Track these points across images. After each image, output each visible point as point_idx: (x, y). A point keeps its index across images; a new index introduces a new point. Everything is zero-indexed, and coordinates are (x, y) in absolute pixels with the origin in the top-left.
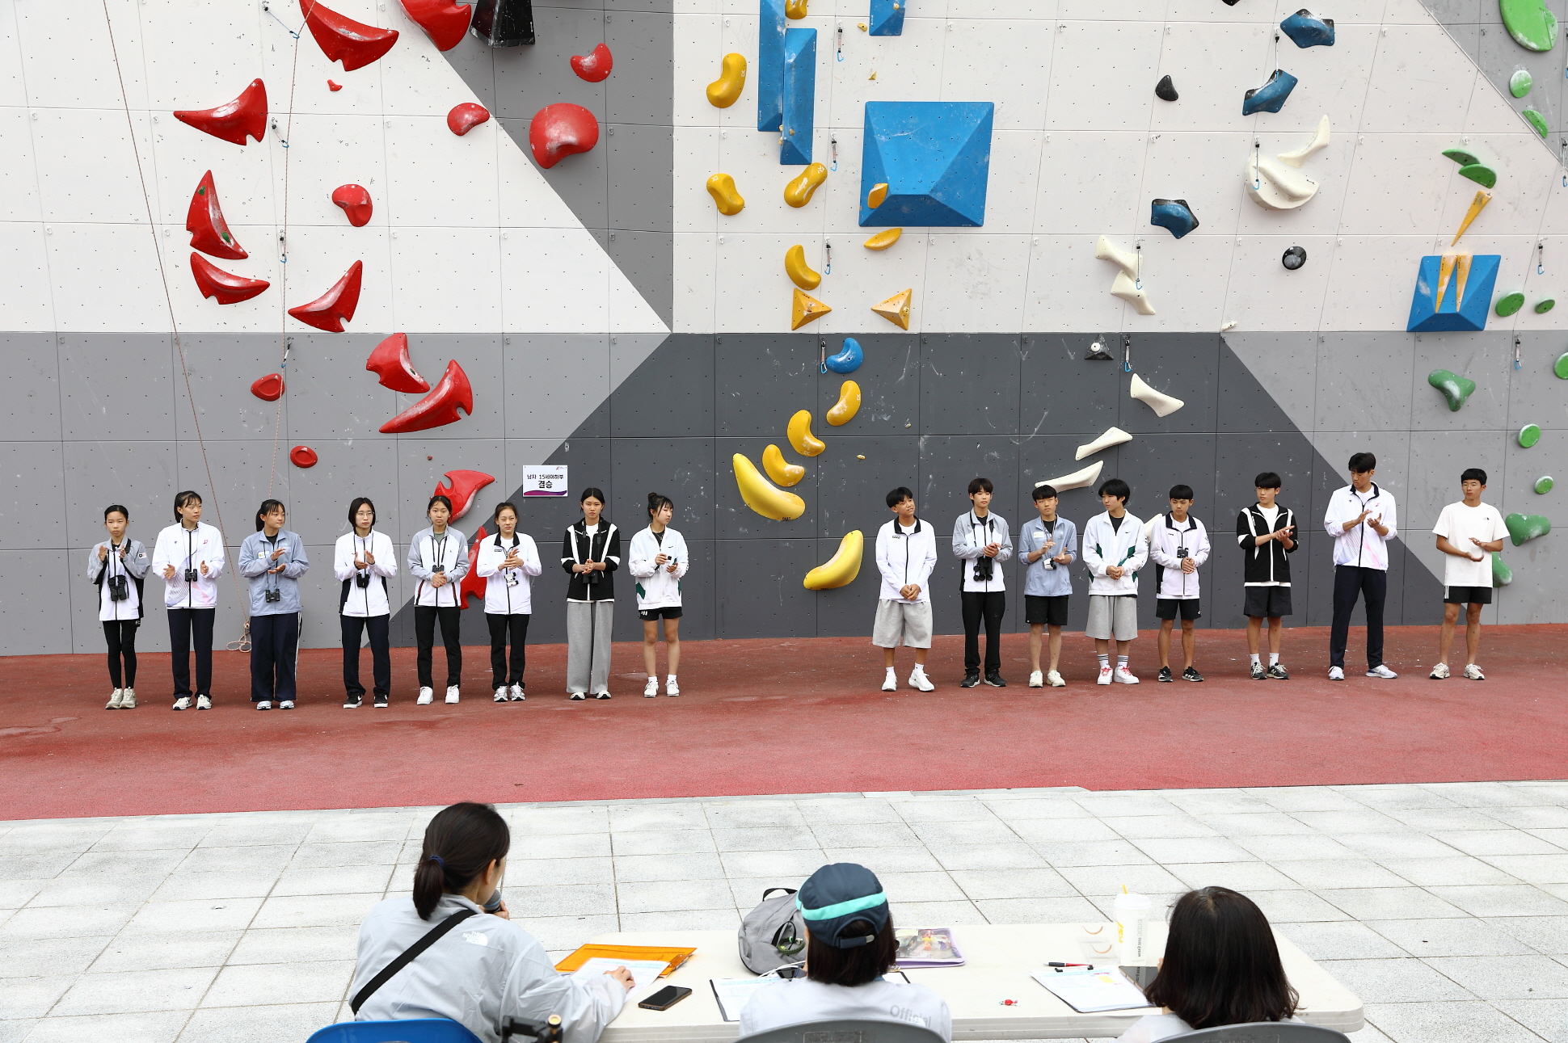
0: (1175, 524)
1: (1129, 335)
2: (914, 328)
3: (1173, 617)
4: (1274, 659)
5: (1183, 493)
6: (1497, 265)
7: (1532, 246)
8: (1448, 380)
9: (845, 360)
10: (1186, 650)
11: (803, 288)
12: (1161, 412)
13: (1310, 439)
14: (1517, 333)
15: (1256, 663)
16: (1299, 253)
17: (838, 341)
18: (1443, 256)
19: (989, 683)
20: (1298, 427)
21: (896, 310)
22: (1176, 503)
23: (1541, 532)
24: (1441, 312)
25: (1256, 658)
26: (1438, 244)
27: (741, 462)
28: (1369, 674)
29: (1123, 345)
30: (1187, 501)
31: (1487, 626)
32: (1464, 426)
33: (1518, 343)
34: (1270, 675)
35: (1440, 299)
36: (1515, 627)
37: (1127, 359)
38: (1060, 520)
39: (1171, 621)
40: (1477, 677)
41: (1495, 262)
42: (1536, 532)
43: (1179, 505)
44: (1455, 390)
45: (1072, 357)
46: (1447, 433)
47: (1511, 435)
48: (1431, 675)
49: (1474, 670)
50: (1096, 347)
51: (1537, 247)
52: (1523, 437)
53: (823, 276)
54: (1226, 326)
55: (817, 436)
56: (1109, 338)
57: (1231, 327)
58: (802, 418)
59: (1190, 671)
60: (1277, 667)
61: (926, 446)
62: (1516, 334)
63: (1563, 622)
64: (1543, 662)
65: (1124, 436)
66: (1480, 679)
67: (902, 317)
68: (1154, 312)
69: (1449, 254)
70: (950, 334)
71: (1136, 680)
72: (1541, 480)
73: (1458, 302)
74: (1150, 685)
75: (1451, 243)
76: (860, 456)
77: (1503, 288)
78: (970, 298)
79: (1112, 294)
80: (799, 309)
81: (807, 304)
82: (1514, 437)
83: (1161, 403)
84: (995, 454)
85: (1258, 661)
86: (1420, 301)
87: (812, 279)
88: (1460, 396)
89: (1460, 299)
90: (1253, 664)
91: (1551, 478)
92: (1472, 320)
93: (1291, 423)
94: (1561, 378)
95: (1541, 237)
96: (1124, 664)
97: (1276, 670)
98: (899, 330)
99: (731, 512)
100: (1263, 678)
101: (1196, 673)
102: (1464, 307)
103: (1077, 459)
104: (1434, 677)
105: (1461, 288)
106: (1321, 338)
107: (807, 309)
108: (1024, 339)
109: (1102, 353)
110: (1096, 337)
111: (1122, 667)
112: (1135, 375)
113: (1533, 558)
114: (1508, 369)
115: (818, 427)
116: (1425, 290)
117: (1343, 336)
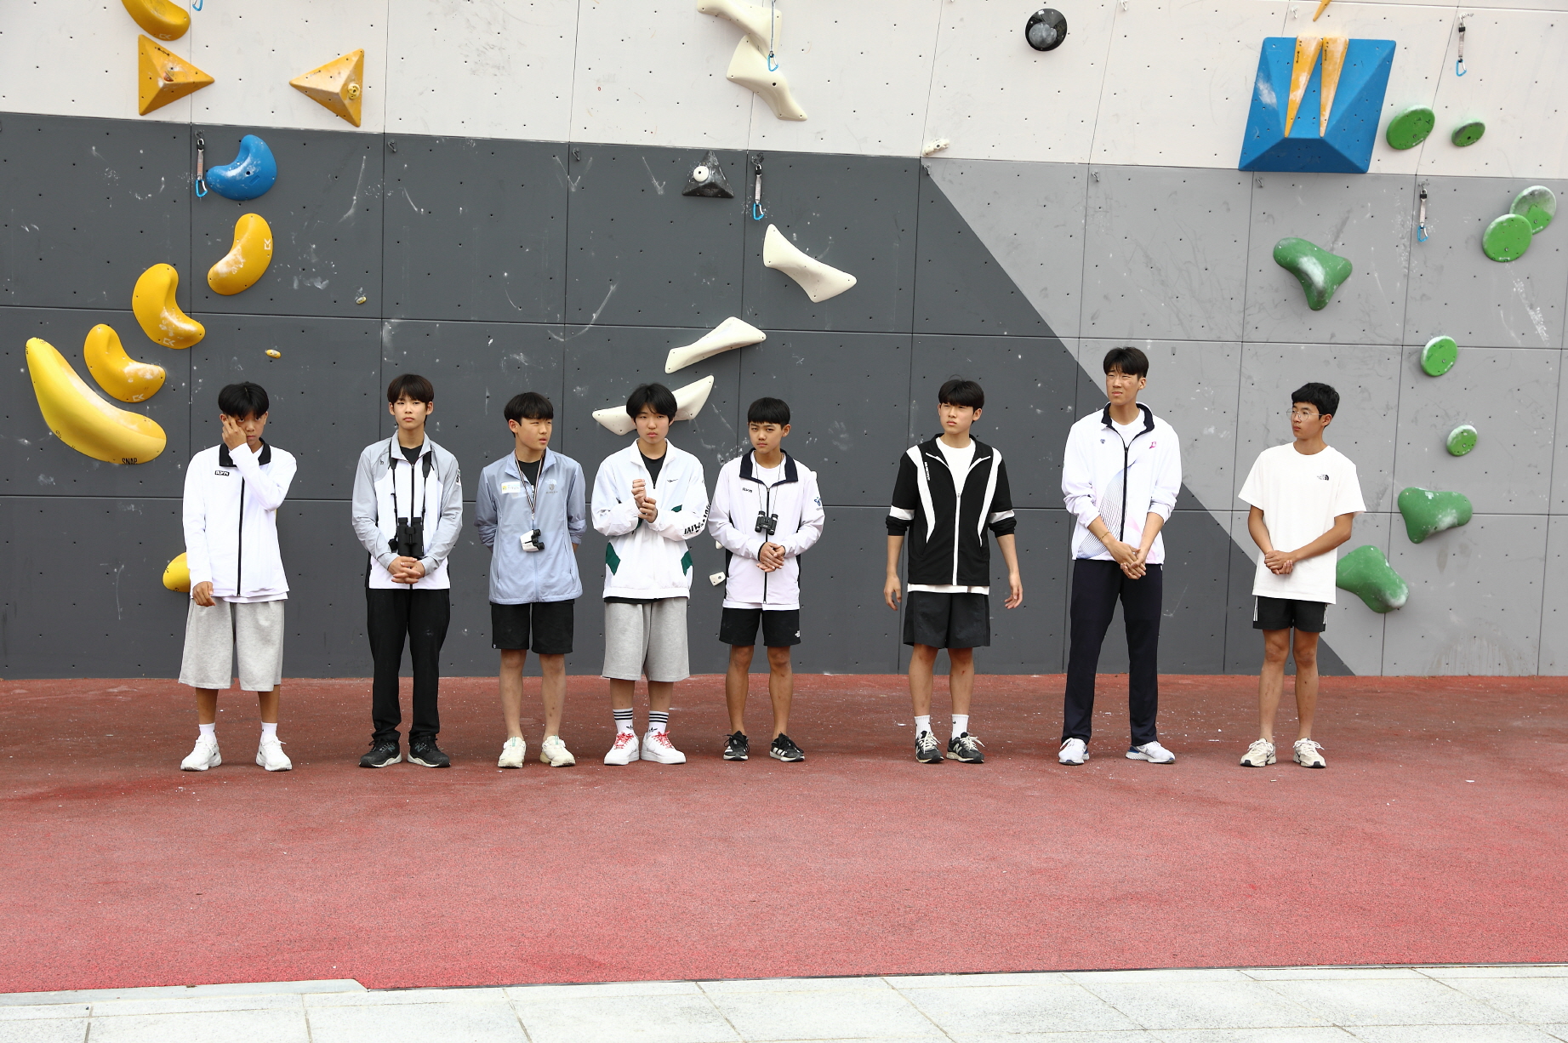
0: (758, 470)
1: (761, 155)
2: (372, 122)
3: (750, 642)
4: (960, 724)
5: (769, 412)
6: (1389, 59)
7: (1449, 26)
8: (1306, 255)
9: (240, 174)
10: (776, 703)
11: (155, 34)
12: (816, 294)
13: (1072, 349)
14: (1423, 180)
15: (924, 733)
16: (1054, 20)
17: (228, 140)
18: (1300, 38)
19: (418, 761)
20: (1053, 328)
21: (334, 86)
22: (757, 429)
23: (1456, 521)
24: (1294, 136)
25: (923, 723)
26: (1292, 16)
27: (42, 355)
28: (1131, 755)
29: (751, 173)
30: (777, 427)
31: (1364, 677)
32: (1333, 336)
33: (1423, 196)
34: (952, 755)
35: (1292, 113)
36: (1410, 680)
37: (758, 197)
38: (551, 458)
39: (746, 650)
40: (1312, 764)
41: (1385, 54)
42: (1447, 519)
43: (762, 434)
44: (1317, 273)
45: (661, 191)
46: (1303, 347)
47: (1410, 354)
48: (1243, 761)
49: (1309, 751)
50: (702, 174)
51: (1456, 29)
52: (1428, 358)
53: (193, 14)
54: (929, 146)
55: (190, 312)
56: (725, 159)
57: (939, 149)
58: (158, 280)
59: (783, 742)
60: (963, 740)
61: (394, 338)
62: (1420, 180)
63: (1489, 674)
64: (1432, 737)
65: (756, 335)
66: (1317, 766)
67: (347, 102)
68: (805, 115)
69: (1309, 35)
70: (439, 138)
71: (680, 757)
72: (1456, 431)
73: (1322, 119)
74: (707, 766)
75: (1313, 16)
76: (271, 352)
77: (1397, 101)
78: (474, 72)
79: (730, 80)
80: (150, 74)
81: (164, 66)
82: (1414, 358)
83: (815, 278)
84: (521, 357)
85: (928, 729)
86: (1260, 115)
87: (172, 19)
88: (1325, 282)
89: (1326, 115)
90: (919, 734)
91: (1474, 430)
92: (1347, 153)
93: (1040, 321)
94: (1492, 259)
95: (1463, 12)
96: (660, 727)
97: (962, 745)
98: (342, 126)
99: (23, 446)
100: (936, 761)
101: (793, 745)
102: (1333, 129)
103: (667, 371)
104: (1248, 764)
105: (1328, 95)
106: (1093, 176)
107: (164, 75)
108: (574, 153)
109: (711, 185)
110: (702, 156)
111: (655, 733)
112: (772, 229)
113: (1442, 565)
114: (1406, 241)
115: (189, 296)
116: (1269, 97)
117: (1131, 174)
